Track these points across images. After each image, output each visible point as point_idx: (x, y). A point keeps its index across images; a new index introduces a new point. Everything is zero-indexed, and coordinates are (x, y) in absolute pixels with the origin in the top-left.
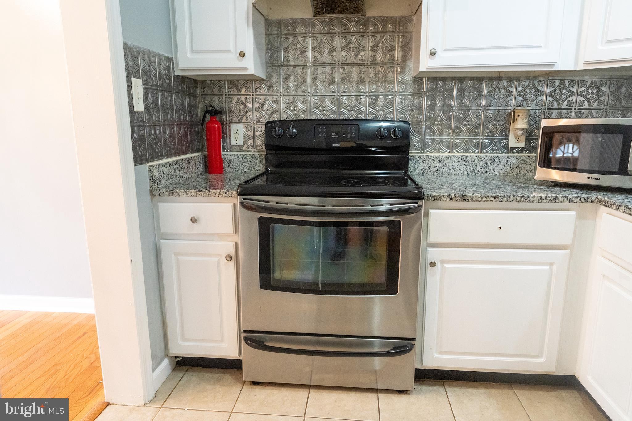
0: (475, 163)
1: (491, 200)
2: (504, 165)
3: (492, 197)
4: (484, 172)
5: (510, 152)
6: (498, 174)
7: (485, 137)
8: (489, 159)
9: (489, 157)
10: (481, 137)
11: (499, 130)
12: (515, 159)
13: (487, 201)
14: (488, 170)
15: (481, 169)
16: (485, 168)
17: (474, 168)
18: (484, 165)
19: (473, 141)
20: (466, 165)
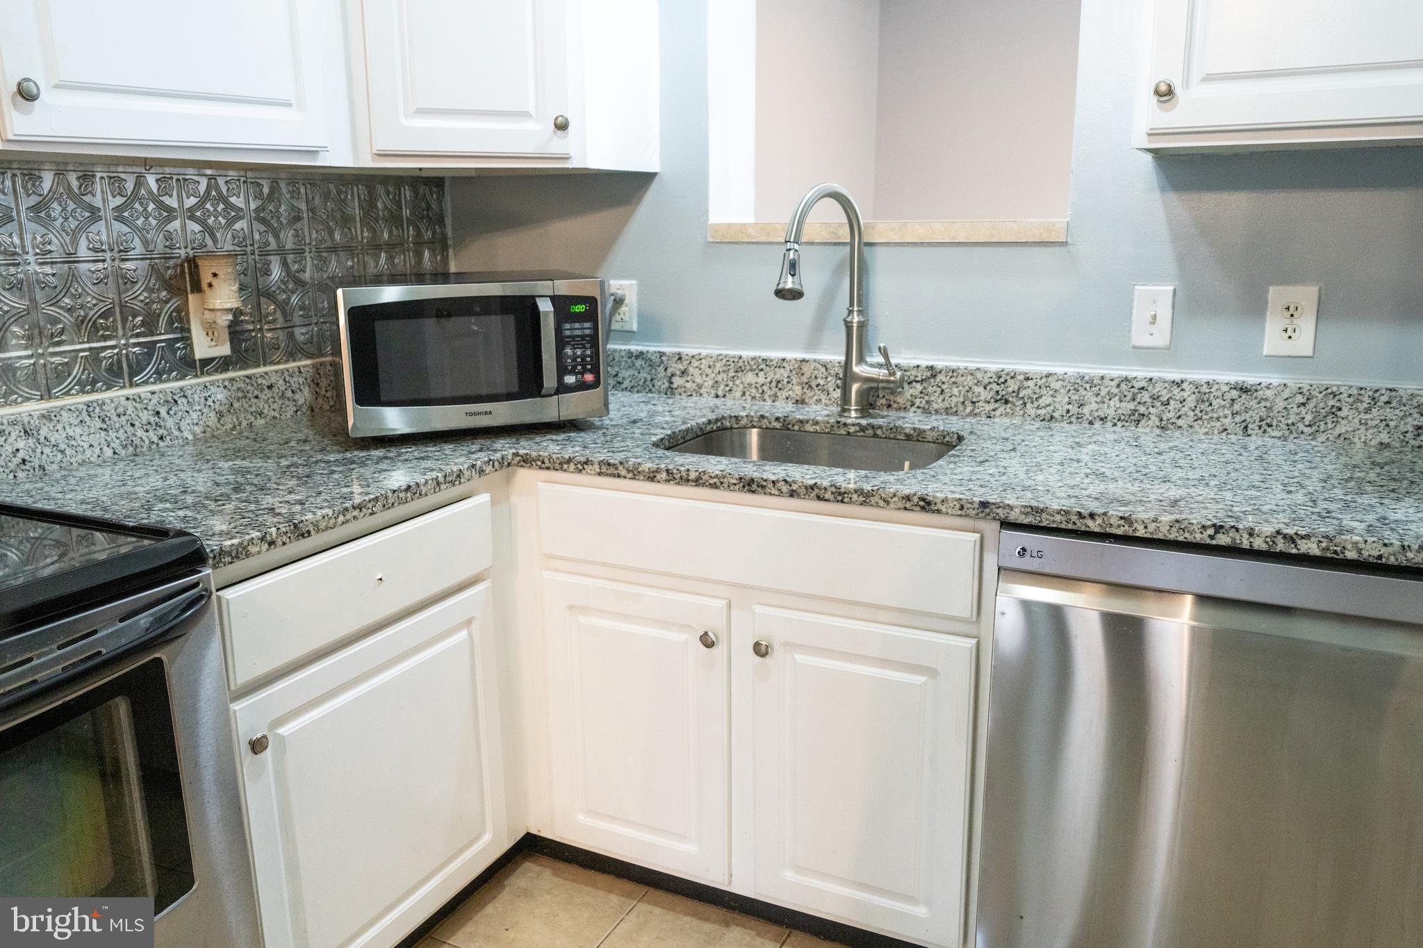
0: (127, 417)
1: (354, 517)
2: (200, 411)
3: (354, 508)
4: (155, 439)
5: (202, 373)
6: (190, 437)
7: (132, 341)
8: (162, 401)
9: (161, 395)
10: (123, 342)
11: (163, 315)
12: (222, 388)
13: (347, 521)
14: (165, 433)
15: (147, 431)
16: (158, 428)
17: (130, 433)
18: (152, 419)
19: (103, 355)
20: (105, 430)
